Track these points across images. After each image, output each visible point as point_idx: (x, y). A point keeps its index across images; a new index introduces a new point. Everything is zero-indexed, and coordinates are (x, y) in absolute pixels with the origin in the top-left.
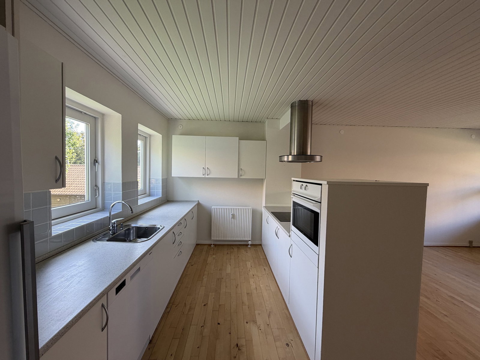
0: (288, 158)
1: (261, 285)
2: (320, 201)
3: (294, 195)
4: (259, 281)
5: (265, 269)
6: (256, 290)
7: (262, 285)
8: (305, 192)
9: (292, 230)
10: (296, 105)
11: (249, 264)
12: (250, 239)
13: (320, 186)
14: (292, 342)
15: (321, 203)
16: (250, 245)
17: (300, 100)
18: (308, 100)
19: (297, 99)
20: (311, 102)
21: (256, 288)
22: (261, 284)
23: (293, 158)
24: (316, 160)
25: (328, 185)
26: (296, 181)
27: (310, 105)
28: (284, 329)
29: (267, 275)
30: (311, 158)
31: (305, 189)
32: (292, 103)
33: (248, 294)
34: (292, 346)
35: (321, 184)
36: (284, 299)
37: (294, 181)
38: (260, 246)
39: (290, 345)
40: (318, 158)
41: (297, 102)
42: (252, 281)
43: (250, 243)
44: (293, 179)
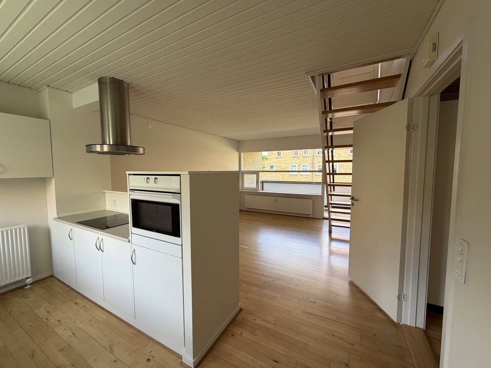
0: (102, 148)
1: (80, 326)
2: (179, 192)
3: (134, 192)
4: (74, 322)
5: (76, 303)
6: (75, 336)
7: (82, 325)
8: (155, 185)
9: (132, 233)
10: (106, 82)
11: (41, 312)
12: (29, 275)
13: (179, 177)
14: (152, 354)
15: (180, 193)
16: (30, 284)
17: (113, 77)
18: (124, 80)
19: (110, 74)
20: (127, 84)
21: (73, 334)
22: (80, 324)
23: (109, 148)
24: (139, 152)
25: (189, 175)
26: (134, 175)
27: (125, 87)
28: (137, 348)
29: (83, 308)
30: (133, 150)
31: (155, 182)
32: (101, 77)
33: (61, 350)
34: (154, 357)
35: (179, 175)
36: (122, 320)
37: (131, 174)
38: (53, 279)
39: (151, 358)
40: (141, 150)
41: (108, 78)
42: (60, 331)
43: (29, 281)
44: (128, 173)
